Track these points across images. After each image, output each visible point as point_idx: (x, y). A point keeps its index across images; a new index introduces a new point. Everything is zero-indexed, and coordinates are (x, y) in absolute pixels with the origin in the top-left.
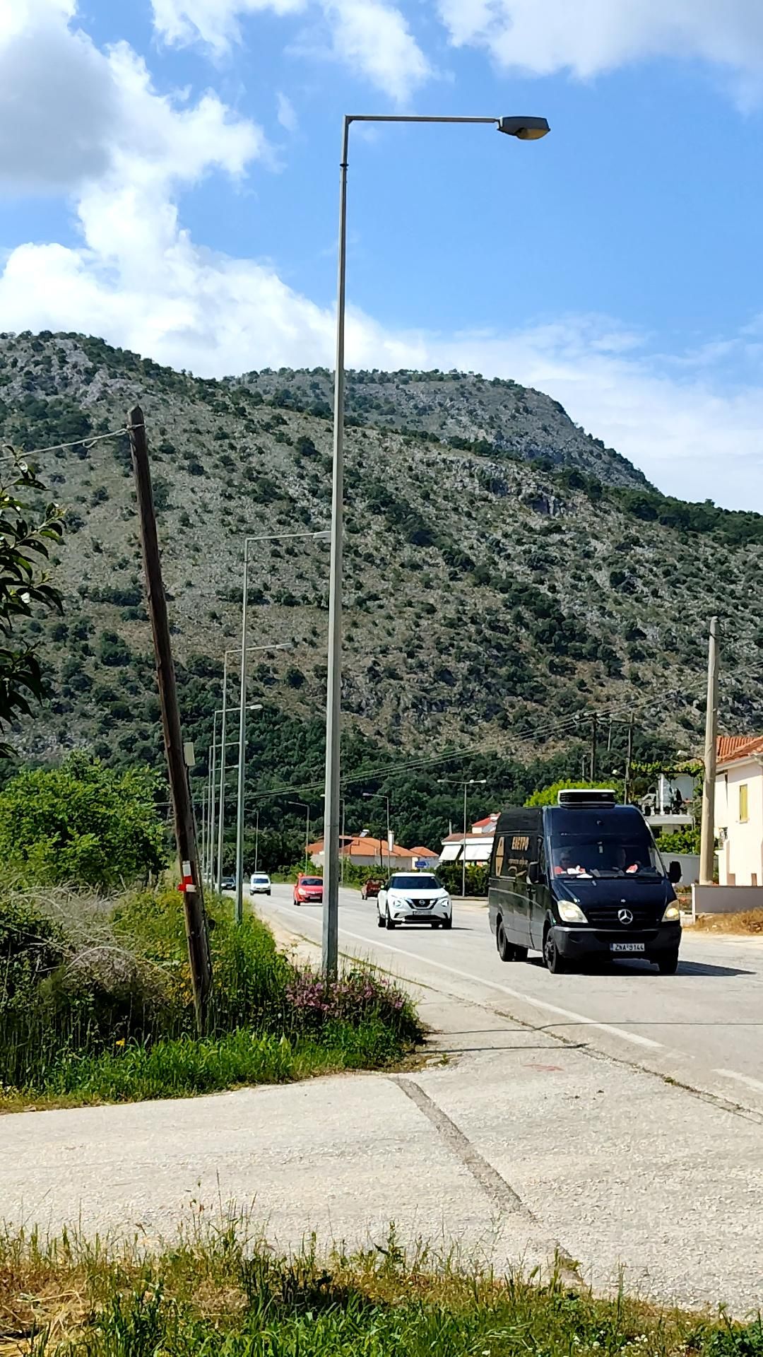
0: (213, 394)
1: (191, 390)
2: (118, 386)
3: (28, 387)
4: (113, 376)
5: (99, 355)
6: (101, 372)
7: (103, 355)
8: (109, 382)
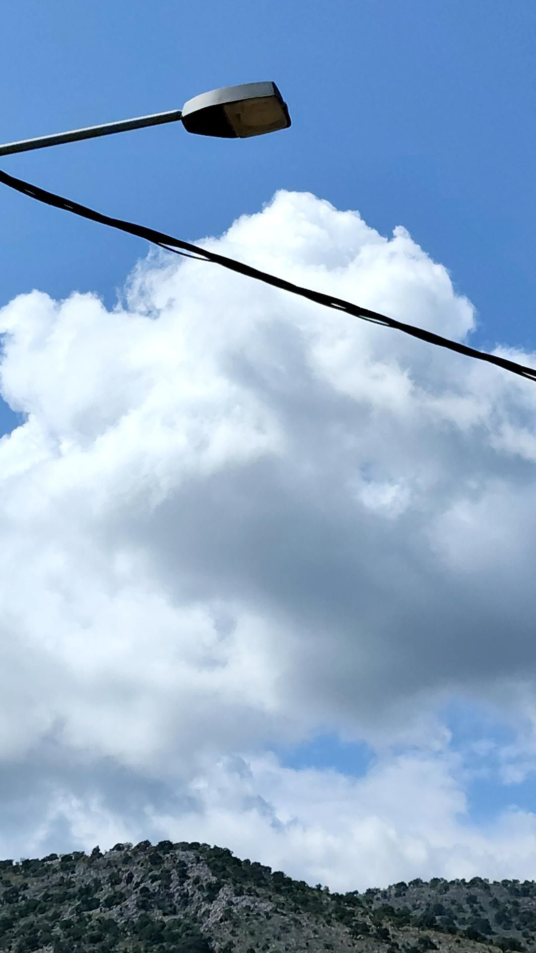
0: (352, 914)
1: (327, 908)
2: (244, 904)
3: (143, 905)
4: (239, 893)
5: (224, 869)
6: (226, 888)
7: (228, 869)
8: (234, 899)
